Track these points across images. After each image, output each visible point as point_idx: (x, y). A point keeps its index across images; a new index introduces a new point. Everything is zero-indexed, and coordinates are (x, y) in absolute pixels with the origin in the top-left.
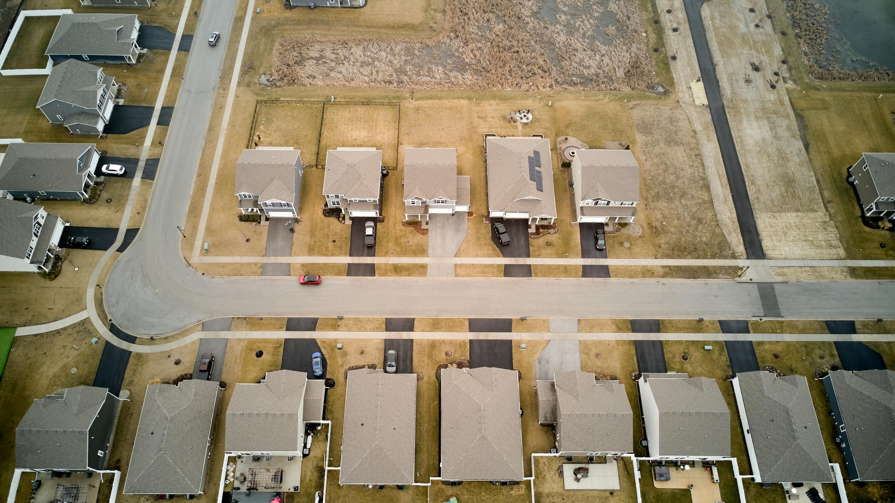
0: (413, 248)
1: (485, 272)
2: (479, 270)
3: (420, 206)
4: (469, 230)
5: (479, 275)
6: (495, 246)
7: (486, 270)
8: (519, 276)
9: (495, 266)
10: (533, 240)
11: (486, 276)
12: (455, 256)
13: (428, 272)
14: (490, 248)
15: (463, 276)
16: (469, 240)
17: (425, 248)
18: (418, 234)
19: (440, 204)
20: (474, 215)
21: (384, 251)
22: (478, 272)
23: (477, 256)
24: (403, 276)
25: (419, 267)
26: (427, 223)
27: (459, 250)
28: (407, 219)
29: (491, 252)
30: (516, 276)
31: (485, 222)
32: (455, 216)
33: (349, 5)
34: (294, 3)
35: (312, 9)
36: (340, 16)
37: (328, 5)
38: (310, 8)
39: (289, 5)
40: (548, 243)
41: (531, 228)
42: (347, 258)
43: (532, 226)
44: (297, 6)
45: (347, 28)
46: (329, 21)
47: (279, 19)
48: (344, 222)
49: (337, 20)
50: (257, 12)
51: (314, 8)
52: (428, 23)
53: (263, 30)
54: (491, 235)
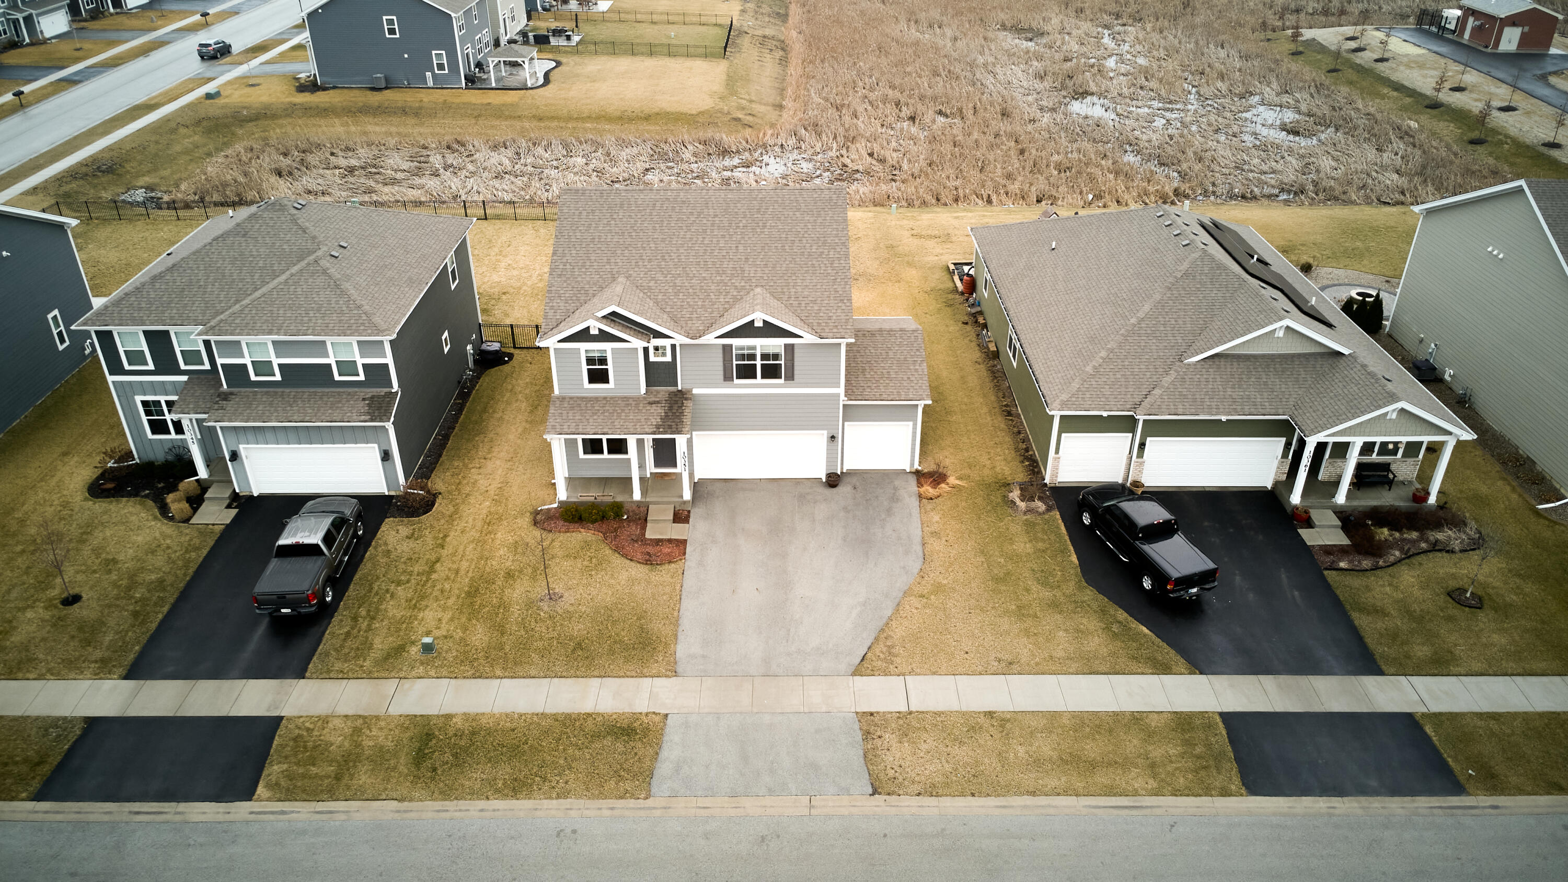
0: (577, 629)
1: (1093, 766)
2: (1046, 747)
3: (637, 400)
4: (936, 545)
5: (1052, 782)
6: (1122, 615)
7: (1092, 749)
8: (1362, 791)
9: (1154, 722)
10: (1355, 582)
11: (1110, 791)
12: (862, 668)
13: (664, 768)
14: (1091, 623)
15: (931, 791)
16: (938, 588)
17: (656, 626)
18: (618, 561)
19: (759, 386)
20: (952, 480)
21: (381, 643)
22: (1037, 763)
23: (1009, 667)
24: (474, 794)
25: (597, 736)
26: (681, 517)
27: (882, 634)
28: (562, 494)
29: (1097, 643)
30: (1337, 791)
31: (1022, 505)
32: (844, 489)
33: (494, 85)
34: (325, 79)
35: (380, 90)
36: (457, 100)
37: (430, 83)
38: (373, 89)
39: (311, 86)
40: (1456, 596)
41: (1309, 524)
42: (108, 684)
43: (1315, 515)
44: (334, 88)
45: (473, 121)
46: (420, 108)
47: (267, 107)
48: (187, 521)
49: (447, 107)
50: (209, 96)
51: (386, 88)
52: (729, 113)
53: (205, 123)
54: (1074, 558)
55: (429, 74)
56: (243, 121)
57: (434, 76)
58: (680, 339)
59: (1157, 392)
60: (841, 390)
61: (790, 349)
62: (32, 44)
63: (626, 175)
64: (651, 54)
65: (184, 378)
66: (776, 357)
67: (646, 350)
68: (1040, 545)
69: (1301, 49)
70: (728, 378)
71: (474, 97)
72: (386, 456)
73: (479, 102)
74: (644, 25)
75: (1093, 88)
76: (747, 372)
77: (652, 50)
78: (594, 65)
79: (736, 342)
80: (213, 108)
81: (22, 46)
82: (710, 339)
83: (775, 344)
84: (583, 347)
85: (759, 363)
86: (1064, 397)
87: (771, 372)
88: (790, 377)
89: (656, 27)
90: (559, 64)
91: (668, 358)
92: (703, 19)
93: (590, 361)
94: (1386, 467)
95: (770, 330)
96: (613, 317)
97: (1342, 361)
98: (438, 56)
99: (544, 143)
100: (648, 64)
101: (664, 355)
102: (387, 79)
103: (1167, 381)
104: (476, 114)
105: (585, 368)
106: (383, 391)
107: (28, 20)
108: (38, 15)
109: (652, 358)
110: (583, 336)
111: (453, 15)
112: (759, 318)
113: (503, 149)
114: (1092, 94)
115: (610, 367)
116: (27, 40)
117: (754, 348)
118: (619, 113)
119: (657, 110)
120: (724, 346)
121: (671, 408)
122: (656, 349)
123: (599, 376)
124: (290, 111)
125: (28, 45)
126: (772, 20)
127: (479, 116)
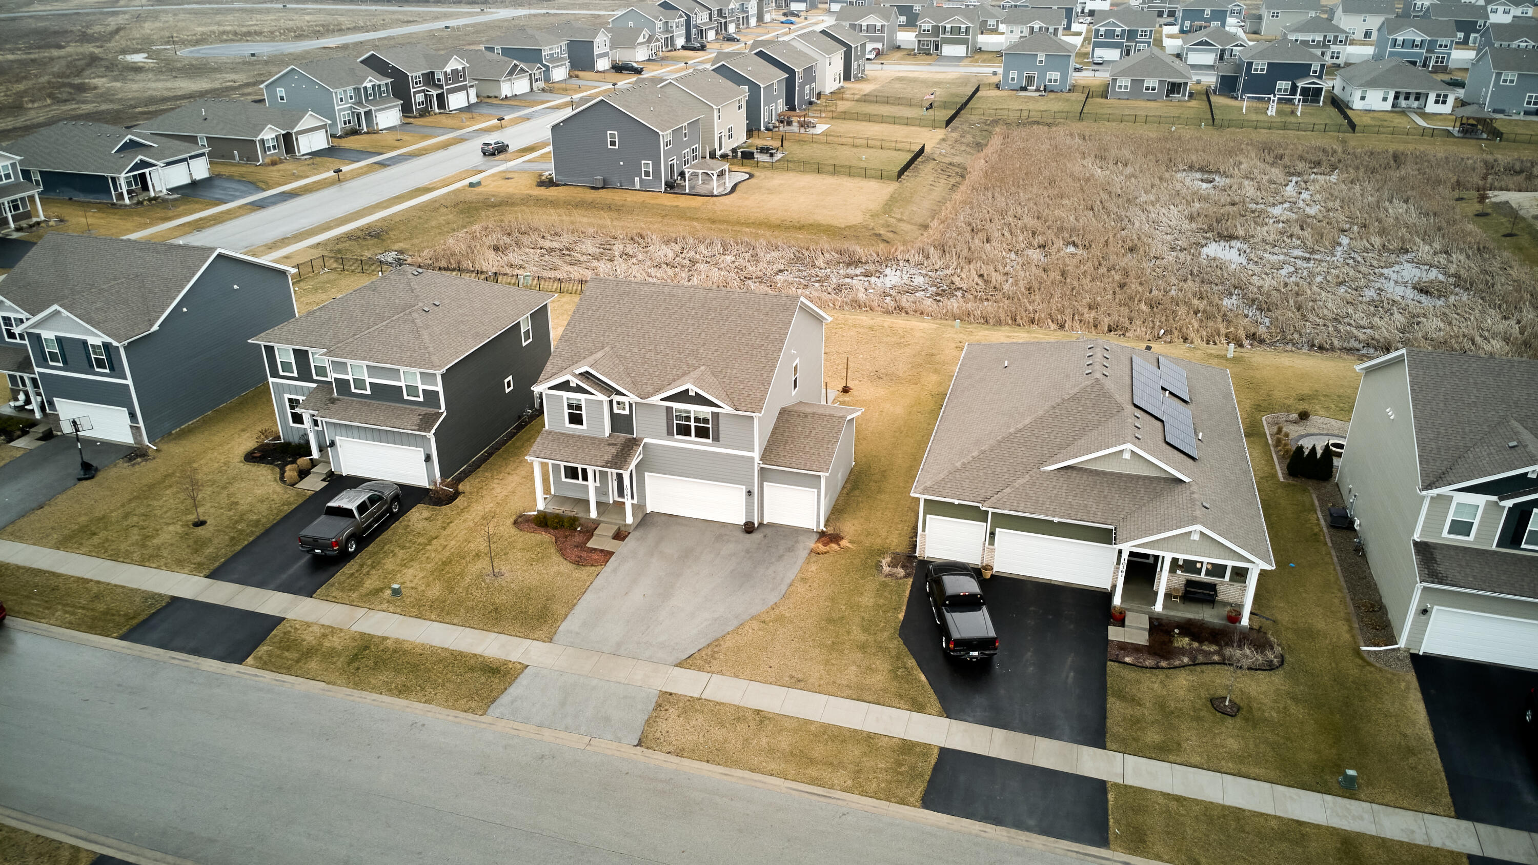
0: (501, 599)
1: (812, 761)
2: (784, 742)
3: (601, 440)
4: (801, 588)
5: (773, 766)
6: (911, 662)
7: (818, 751)
8: (1019, 825)
9: (883, 743)
10: (1130, 675)
11: (814, 782)
12: (685, 663)
13: (505, 699)
14: (882, 665)
15: (679, 753)
16: (780, 619)
17: (556, 607)
18: (557, 558)
19: (692, 443)
20: (844, 543)
21: (370, 584)
22: (771, 751)
23: (798, 683)
24: (374, 689)
25: (472, 669)
26: (620, 536)
27: (716, 643)
28: (541, 506)
29: (879, 679)
30: (997, 821)
31: (886, 569)
32: (756, 536)
33: (687, 191)
34: (559, 177)
35: (598, 189)
36: (652, 202)
37: (638, 186)
38: (593, 188)
39: (549, 183)
40: (1215, 703)
41: (1121, 622)
42: (196, 578)
43: (1130, 618)
44: (565, 185)
45: (660, 219)
46: (623, 206)
47: (510, 196)
48: (293, 485)
49: (644, 207)
50: (471, 185)
51: (603, 188)
52: (873, 229)
53: (461, 206)
54: (901, 616)
55: (637, 179)
56: (489, 206)
57: (641, 180)
58: (633, 398)
59: (1008, 490)
60: (756, 455)
61: (716, 416)
62: (368, 133)
63: (760, 274)
64: (834, 173)
65: (314, 385)
66: (706, 421)
67: (611, 402)
68: (882, 601)
69: (1489, 211)
70: (670, 433)
71: (670, 200)
72: (428, 458)
73: (669, 204)
74: (844, 147)
75: (1241, 232)
76: (684, 431)
77: (836, 170)
78: (779, 179)
79: (676, 405)
80: (472, 194)
81: (361, 134)
82: (655, 400)
83: (705, 411)
84: (566, 395)
85: (693, 424)
86: (928, 484)
87: (702, 433)
88: (716, 439)
89: (855, 150)
90: (751, 176)
91: (627, 412)
92: (899, 146)
93: (570, 406)
94: (1213, 587)
95: (700, 400)
96: (586, 376)
97: (1180, 487)
98: (646, 165)
99: (708, 241)
100: (828, 181)
101: (624, 409)
102: (604, 181)
103: (1021, 481)
104: (664, 213)
105: (566, 411)
106: (434, 410)
107: (368, 114)
108: (376, 111)
109: (616, 411)
110: (565, 386)
111: (661, 133)
112: (693, 390)
113: (673, 244)
114: (1237, 238)
115: (584, 412)
116: (365, 130)
117: (689, 412)
118: (778, 222)
119: (811, 222)
120: (667, 408)
121: (622, 450)
122: (618, 403)
123: (576, 419)
124: (526, 201)
125: (365, 133)
126: (968, 149)
127: (666, 215)
